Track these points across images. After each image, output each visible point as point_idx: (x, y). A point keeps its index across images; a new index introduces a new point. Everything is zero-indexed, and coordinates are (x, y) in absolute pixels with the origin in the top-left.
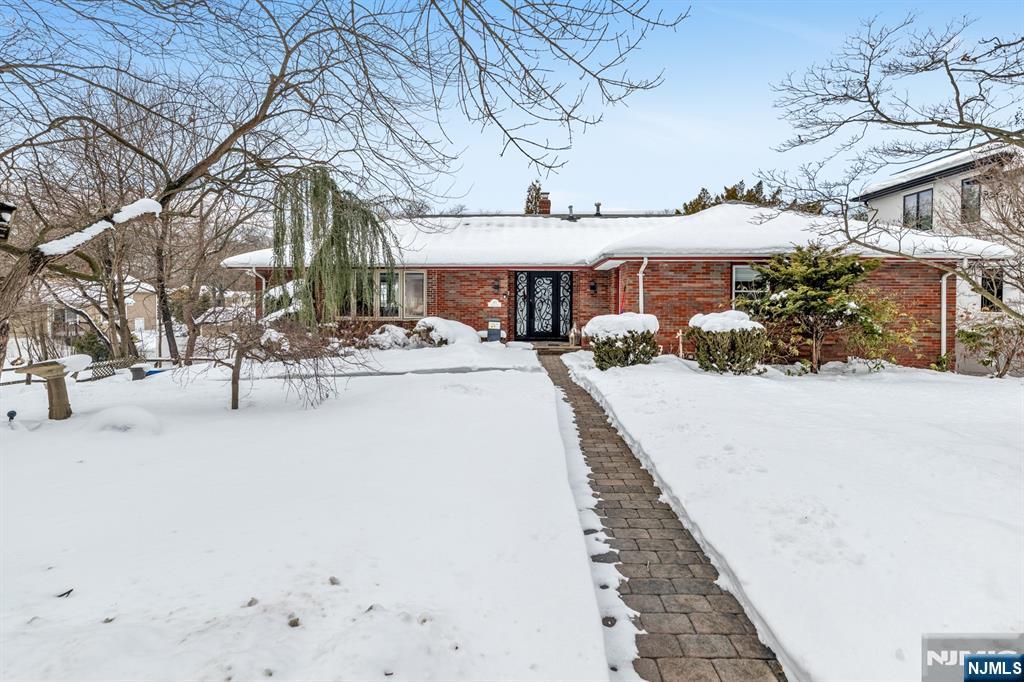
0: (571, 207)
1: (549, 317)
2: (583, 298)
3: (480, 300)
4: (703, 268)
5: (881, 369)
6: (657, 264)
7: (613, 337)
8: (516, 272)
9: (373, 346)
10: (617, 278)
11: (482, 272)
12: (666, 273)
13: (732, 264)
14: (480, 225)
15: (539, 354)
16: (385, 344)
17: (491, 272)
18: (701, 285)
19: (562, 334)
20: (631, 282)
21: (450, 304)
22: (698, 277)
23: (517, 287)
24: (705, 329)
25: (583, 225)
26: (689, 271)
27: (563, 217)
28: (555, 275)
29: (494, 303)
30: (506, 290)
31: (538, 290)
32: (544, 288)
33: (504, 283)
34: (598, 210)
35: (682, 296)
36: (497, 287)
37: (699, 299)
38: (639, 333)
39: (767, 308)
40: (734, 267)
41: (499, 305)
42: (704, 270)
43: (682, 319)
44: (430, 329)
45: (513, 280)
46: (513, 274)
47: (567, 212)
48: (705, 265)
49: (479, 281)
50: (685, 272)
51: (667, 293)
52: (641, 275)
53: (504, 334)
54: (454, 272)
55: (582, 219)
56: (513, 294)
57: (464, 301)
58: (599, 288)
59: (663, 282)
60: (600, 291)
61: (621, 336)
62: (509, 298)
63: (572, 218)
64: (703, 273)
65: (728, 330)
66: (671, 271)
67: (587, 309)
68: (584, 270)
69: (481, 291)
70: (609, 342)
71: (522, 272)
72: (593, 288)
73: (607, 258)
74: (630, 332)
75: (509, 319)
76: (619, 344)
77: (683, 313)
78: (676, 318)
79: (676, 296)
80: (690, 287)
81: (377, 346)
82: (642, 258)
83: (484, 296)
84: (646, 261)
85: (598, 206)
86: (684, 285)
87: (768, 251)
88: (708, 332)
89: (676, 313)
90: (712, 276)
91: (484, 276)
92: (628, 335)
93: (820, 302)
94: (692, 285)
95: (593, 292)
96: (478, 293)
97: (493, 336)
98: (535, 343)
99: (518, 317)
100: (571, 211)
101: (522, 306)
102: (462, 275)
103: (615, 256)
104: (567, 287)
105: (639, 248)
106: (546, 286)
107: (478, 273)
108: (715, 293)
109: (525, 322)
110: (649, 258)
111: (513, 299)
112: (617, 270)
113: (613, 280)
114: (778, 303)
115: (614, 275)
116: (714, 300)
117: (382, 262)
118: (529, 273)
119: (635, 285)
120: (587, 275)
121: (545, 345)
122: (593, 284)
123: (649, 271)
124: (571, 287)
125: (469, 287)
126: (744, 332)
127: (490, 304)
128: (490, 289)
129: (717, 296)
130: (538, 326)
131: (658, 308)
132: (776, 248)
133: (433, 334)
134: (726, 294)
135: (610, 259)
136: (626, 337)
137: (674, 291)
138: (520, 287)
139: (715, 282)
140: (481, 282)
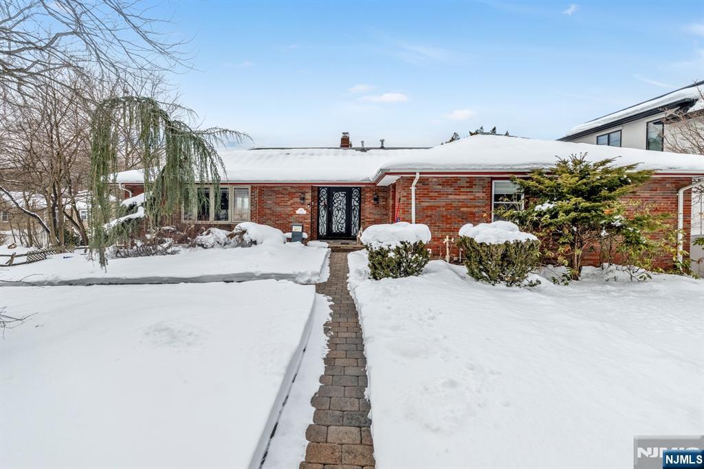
0: (362, 142)
1: (343, 221)
2: (368, 207)
3: (290, 209)
4: (467, 182)
5: (648, 279)
6: (427, 179)
7: (386, 248)
8: (319, 187)
9: (199, 245)
10: (394, 192)
11: (292, 187)
12: (435, 187)
13: (493, 179)
14: (297, 154)
15: (333, 251)
16: (207, 244)
17: (299, 187)
18: (464, 197)
19: (353, 234)
20: (405, 194)
21: (268, 211)
22: (462, 190)
23: (319, 199)
24: (478, 240)
25: (371, 154)
26: (454, 185)
27: (357, 149)
28: (348, 190)
29: (301, 211)
30: (310, 201)
31: (335, 201)
32: (340, 199)
33: (308, 196)
34: (382, 144)
35: (449, 206)
36: (303, 199)
37: (462, 209)
38: (412, 243)
39: (535, 218)
40: (494, 182)
41: (305, 212)
42: (468, 185)
43: (448, 226)
44: (244, 232)
45: (316, 194)
46: (316, 189)
47: (361, 146)
48: (468, 180)
49: (289, 194)
50: (451, 186)
51: (436, 204)
52: (413, 189)
53: (305, 235)
54: (271, 187)
55: (371, 150)
56: (316, 204)
57: (278, 209)
58: (381, 200)
59: (431, 194)
60: (382, 203)
61: (393, 247)
62: (312, 207)
63: (363, 150)
64: (467, 187)
65: (502, 242)
66: (440, 185)
67: (371, 216)
68: (370, 186)
69: (291, 201)
70: (382, 253)
71: (323, 188)
72: (376, 199)
73: (385, 173)
74: (402, 243)
75: (312, 223)
76: (391, 255)
77: (449, 221)
78: (444, 226)
79: (444, 207)
80: (455, 199)
81: (202, 245)
82: (415, 173)
83: (293, 206)
84: (418, 176)
85: (382, 141)
86: (451, 197)
87: (527, 167)
88: (481, 244)
89: (443, 221)
90: (475, 189)
91: (294, 191)
92: (401, 246)
93: (594, 213)
94: (457, 197)
95: (376, 202)
96: (289, 203)
97: (296, 237)
98: (331, 241)
99: (320, 221)
100: (363, 144)
101: (323, 213)
102: (277, 189)
103: (391, 171)
104: (357, 199)
105: (413, 164)
106: (341, 198)
107: (289, 189)
108: (477, 204)
109: (325, 225)
110: (421, 173)
111: (316, 208)
112: (394, 186)
113: (391, 194)
114: (545, 213)
115: (392, 190)
116: (476, 209)
117: (210, 179)
118: (329, 188)
119: (408, 197)
120: (371, 190)
121: (338, 244)
122: (376, 196)
123: (421, 185)
124: (360, 199)
125: (283, 199)
126: (518, 243)
127: (298, 212)
128: (298, 200)
129: (478, 207)
130: (335, 229)
131: (427, 216)
132: (534, 164)
133: (245, 236)
134: (486, 205)
135: (387, 174)
136: (398, 248)
137: (441, 202)
138: (322, 199)
139: (478, 195)
140: (291, 195)
